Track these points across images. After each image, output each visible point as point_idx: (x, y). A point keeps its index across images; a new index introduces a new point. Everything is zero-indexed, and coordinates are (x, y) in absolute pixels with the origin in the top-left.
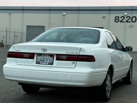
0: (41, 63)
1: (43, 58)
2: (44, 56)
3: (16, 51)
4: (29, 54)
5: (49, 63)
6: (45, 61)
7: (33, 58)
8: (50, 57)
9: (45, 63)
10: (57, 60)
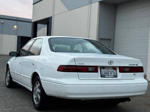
0: (106, 76)
1: (107, 71)
2: (107, 69)
3: (78, 65)
4: (94, 68)
5: (114, 76)
6: (110, 74)
7: (97, 71)
8: (113, 70)
9: (110, 76)
10: (120, 72)
